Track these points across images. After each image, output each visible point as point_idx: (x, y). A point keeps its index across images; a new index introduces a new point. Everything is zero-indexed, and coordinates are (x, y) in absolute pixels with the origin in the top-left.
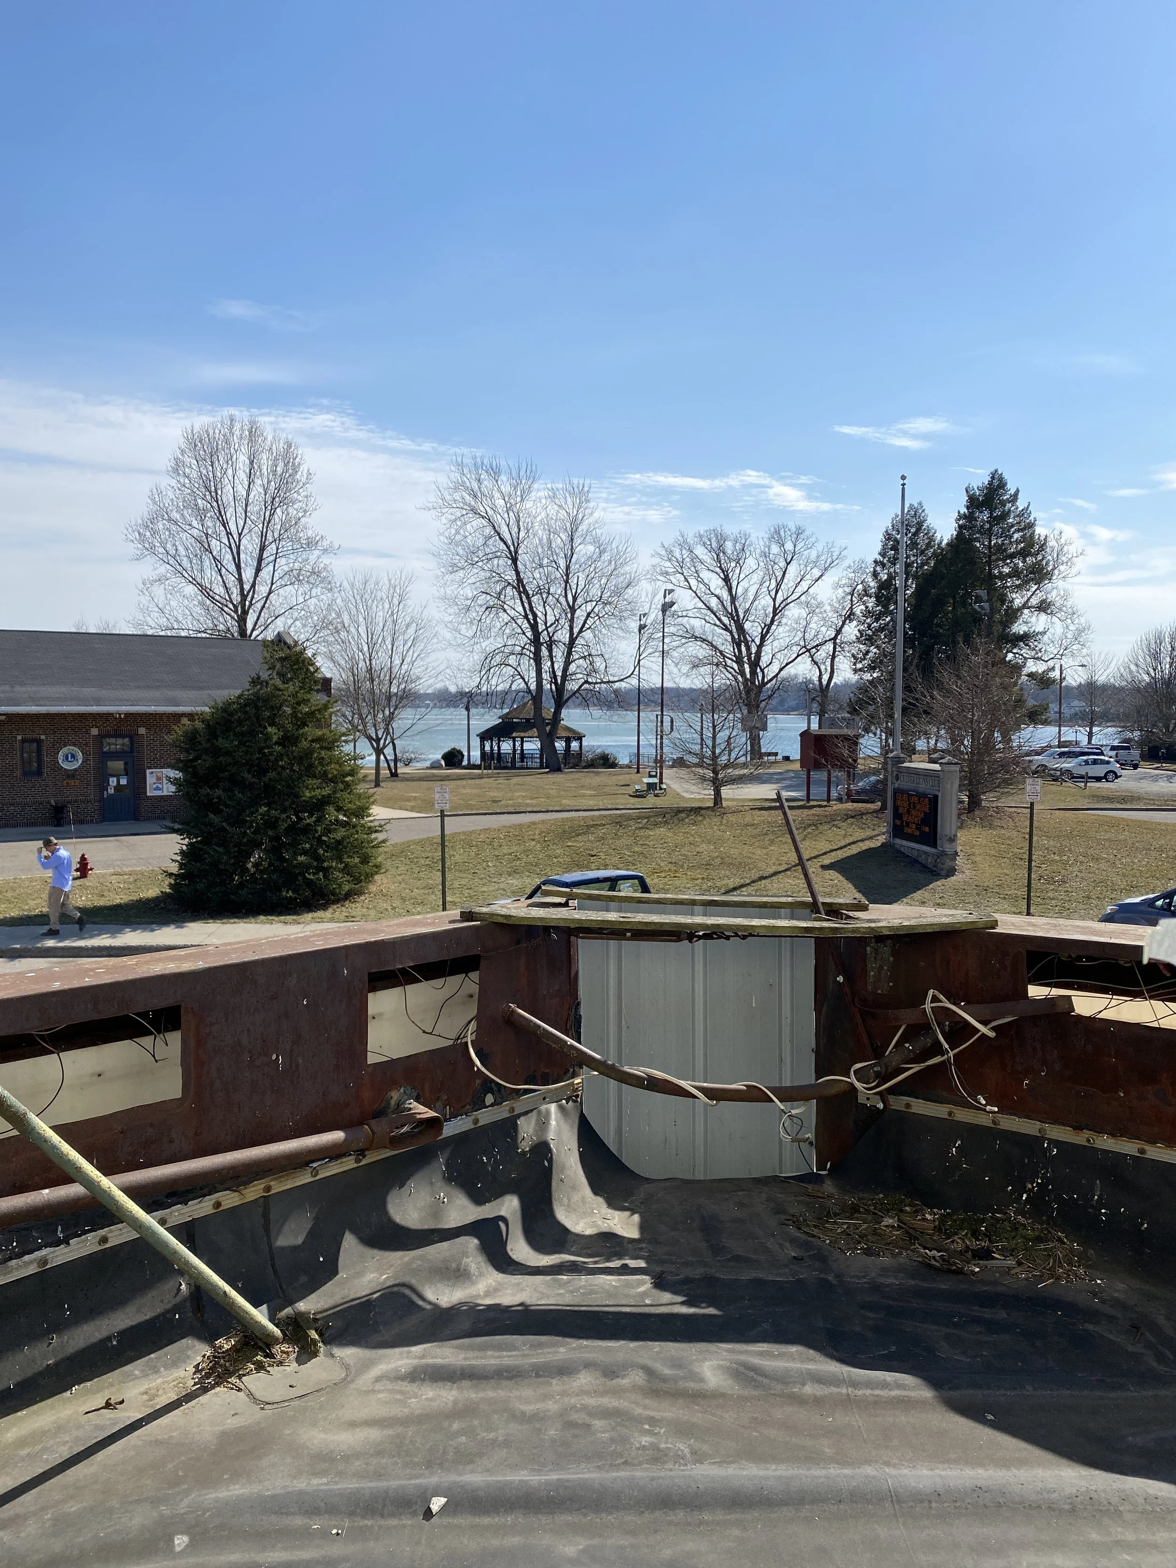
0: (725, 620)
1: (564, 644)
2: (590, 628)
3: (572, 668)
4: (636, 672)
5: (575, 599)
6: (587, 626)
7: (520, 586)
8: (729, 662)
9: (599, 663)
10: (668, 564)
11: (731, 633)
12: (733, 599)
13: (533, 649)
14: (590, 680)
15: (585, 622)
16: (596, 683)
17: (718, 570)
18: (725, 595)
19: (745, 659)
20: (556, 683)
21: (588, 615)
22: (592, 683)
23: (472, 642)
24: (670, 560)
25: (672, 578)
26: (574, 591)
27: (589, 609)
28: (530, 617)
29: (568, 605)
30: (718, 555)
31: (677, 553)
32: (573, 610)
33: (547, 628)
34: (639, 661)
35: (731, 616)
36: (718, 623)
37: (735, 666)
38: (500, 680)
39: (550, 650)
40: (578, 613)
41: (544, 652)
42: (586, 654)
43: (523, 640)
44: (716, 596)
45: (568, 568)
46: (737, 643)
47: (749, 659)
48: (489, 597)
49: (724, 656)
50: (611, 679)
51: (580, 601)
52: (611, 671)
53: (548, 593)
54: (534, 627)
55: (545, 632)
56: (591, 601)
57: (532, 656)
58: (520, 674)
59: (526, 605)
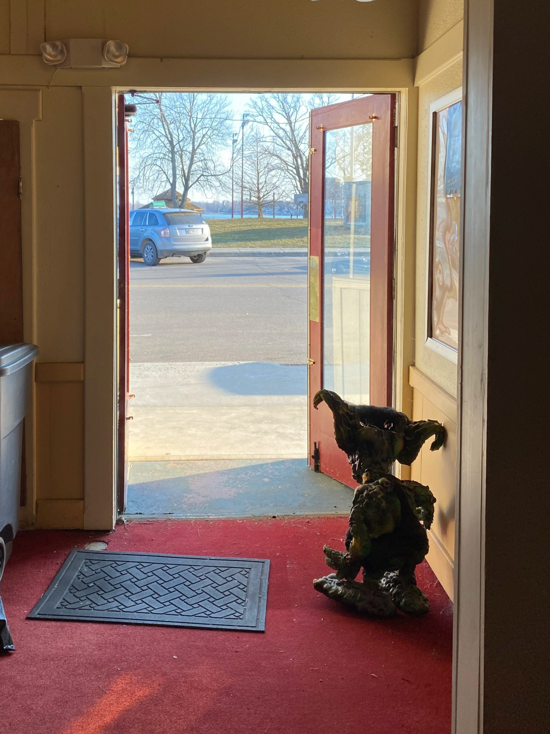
0: (288, 143)
1: (189, 153)
2: (204, 144)
3: (194, 167)
4: (231, 170)
5: (195, 126)
6: (203, 142)
7: (163, 119)
8: (290, 168)
9: (210, 165)
10: (254, 110)
11: (292, 151)
12: (293, 131)
13: (170, 155)
14: (204, 174)
15: (202, 140)
16: (209, 176)
17: (284, 114)
18: (288, 128)
19: (300, 167)
20: (185, 176)
21: (204, 136)
22: (206, 176)
23: (135, 151)
24: (255, 108)
25: (256, 118)
26: (195, 122)
27: (204, 132)
28: (169, 136)
29: (192, 129)
30: (283, 105)
31: (259, 104)
32: (194, 133)
33: (179, 143)
34: (233, 163)
35: (291, 140)
36: (284, 145)
37: (295, 171)
38: (151, 174)
39: (181, 157)
40: (198, 135)
41: (177, 157)
42: (202, 158)
43: (165, 151)
44: (283, 129)
45: (191, 108)
46: (295, 157)
47: (302, 166)
48: (144, 124)
49: (287, 164)
50: (217, 174)
51: (198, 128)
52: (218, 169)
53: (180, 123)
54: (171, 142)
55: (178, 145)
56: (206, 128)
57: (170, 160)
58: (162, 170)
59: (167, 130)
